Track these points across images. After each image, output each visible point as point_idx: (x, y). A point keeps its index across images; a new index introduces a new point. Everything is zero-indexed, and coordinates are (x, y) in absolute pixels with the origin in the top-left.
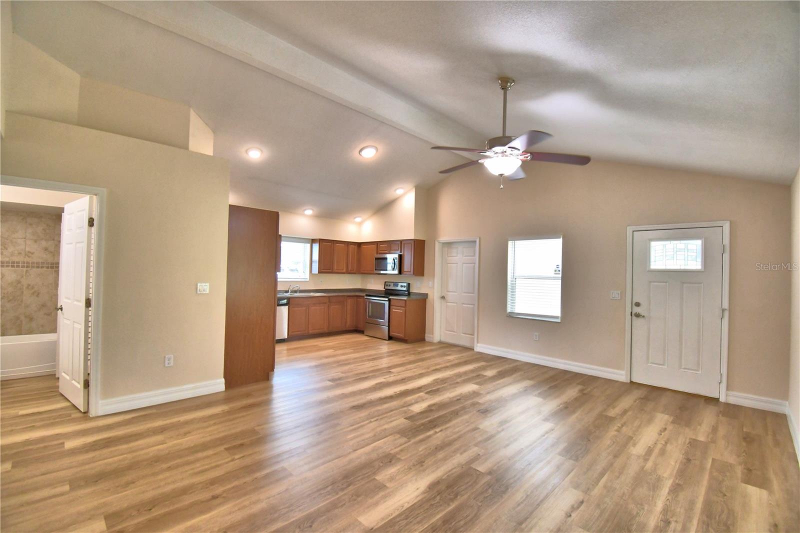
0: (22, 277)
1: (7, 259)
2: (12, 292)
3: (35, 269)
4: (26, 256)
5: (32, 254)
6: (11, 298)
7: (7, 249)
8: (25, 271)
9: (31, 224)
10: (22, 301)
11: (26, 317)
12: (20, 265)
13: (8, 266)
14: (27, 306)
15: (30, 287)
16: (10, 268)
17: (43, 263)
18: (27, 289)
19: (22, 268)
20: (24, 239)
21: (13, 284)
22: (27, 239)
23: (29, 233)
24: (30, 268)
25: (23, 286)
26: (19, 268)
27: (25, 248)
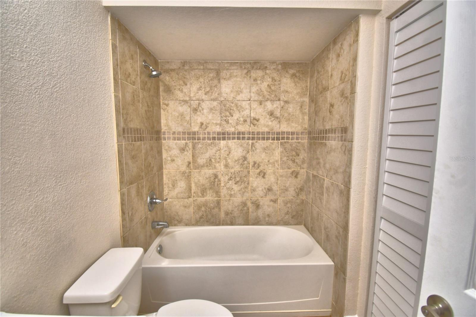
0: (248, 152)
1: (233, 130)
2: (239, 172)
3: (261, 142)
4: (252, 125)
5: (258, 120)
6: (238, 179)
7: (232, 116)
8: (250, 144)
9: (255, 80)
10: (248, 184)
11: (252, 203)
12: (246, 136)
13: (234, 138)
14: (254, 190)
15: (256, 165)
16: (236, 141)
17: (268, 133)
18: (253, 168)
19: (248, 141)
20: (249, 102)
21: (239, 161)
22: (252, 101)
23: (253, 93)
24: (256, 141)
25: (249, 164)
26: (245, 141)
27: (250, 113)
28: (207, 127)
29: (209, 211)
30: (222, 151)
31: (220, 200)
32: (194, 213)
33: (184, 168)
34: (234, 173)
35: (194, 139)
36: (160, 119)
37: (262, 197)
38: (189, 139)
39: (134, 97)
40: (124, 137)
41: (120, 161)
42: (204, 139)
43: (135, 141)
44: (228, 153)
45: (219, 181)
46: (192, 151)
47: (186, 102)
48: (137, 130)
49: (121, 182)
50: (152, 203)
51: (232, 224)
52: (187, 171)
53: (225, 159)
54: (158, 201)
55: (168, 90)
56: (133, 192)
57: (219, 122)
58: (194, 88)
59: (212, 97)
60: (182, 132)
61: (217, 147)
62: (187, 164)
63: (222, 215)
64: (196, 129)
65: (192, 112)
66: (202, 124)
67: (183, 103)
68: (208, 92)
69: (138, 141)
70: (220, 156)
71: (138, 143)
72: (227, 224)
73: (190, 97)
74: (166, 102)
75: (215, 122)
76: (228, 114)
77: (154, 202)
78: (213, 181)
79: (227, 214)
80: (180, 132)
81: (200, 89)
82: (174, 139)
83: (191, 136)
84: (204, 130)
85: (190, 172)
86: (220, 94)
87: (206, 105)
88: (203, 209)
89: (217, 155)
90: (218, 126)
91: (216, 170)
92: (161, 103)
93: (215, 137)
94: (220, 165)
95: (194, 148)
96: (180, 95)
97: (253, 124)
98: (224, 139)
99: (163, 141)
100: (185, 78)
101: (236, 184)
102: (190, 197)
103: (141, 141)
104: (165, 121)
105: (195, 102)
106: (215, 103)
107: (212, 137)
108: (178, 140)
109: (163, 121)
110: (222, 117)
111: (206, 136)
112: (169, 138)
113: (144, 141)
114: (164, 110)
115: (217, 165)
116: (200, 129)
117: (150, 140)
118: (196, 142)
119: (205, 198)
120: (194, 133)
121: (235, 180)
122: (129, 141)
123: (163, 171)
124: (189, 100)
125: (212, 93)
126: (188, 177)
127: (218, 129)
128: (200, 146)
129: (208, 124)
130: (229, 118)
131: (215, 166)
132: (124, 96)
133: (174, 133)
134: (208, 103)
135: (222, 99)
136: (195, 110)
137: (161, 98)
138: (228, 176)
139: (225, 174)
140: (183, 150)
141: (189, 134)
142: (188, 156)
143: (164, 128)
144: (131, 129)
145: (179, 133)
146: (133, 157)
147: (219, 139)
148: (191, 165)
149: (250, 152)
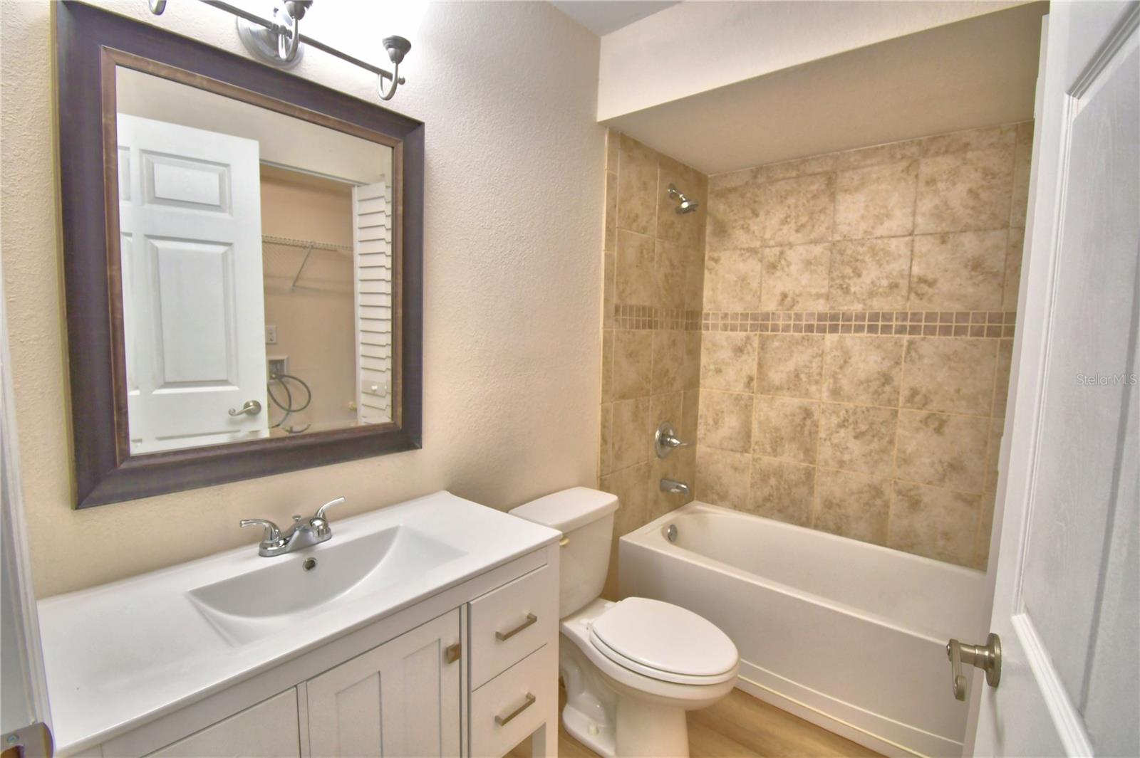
0: (897, 363)
1: (858, 307)
2: (868, 410)
3: (935, 339)
4: (913, 296)
5: (931, 284)
6: (863, 427)
7: (859, 276)
8: (905, 343)
9: (931, 182)
10: (891, 442)
11: (899, 493)
12: (894, 323)
13: (859, 329)
14: (906, 461)
15: (917, 398)
16: (865, 334)
17: (963, 316)
18: (909, 405)
19: (897, 336)
20: (910, 238)
21: (870, 384)
22: (916, 235)
23: (924, 215)
24: (922, 336)
25: (898, 393)
26: (889, 335)
27: (911, 267)
28: (794, 303)
29: (785, 489)
30: (828, 359)
31: (814, 469)
32: (752, 486)
33: (739, 388)
34: (855, 413)
35: (764, 328)
36: (701, 288)
37: (929, 483)
38: (754, 328)
39: (642, 252)
40: (617, 320)
41: (605, 358)
42: (786, 329)
43: (638, 327)
44: (842, 362)
45: (816, 425)
46: (759, 353)
47: (753, 251)
48: (644, 308)
49: (605, 392)
50: (663, 442)
51: (839, 531)
52: (746, 395)
53: (834, 376)
54: (674, 441)
55: (722, 230)
56: (627, 414)
57: (824, 291)
58: (774, 221)
59: (812, 237)
60: (741, 314)
61: (815, 349)
62: (746, 380)
63: (817, 504)
64: (770, 306)
65: (764, 272)
66: (784, 296)
67: (747, 255)
68: (803, 226)
69: (644, 328)
70: (822, 368)
71: (644, 332)
72: (826, 529)
73: (763, 240)
74: (715, 255)
75: (814, 291)
76: (848, 271)
77: (667, 441)
78: (799, 424)
79: (829, 504)
80: (737, 314)
81: (785, 221)
82: (725, 328)
83: (760, 322)
84: (788, 310)
85: (751, 398)
86: (833, 228)
87: (795, 256)
88: (773, 481)
89: (814, 366)
90: (822, 301)
91: (810, 400)
92: (706, 258)
93: (812, 325)
94: (820, 391)
95: (763, 347)
96: (741, 238)
97: (917, 294)
98: (834, 329)
99: (703, 332)
100: (755, 202)
101: (856, 437)
102: (747, 451)
103: (650, 327)
104: (711, 293)
105: (774, 249)
106: (818, 250)
107: (806, 325)
108: (732, 330)
109: (707, 293)
110: (832, 279)
111: (792, 323)
112: (715, 327)
113: (656, 327)
114: (710, 270)
115: (813, 388)
116: (780, 308)
117: (672, 328)
118: (768, 336)
119: (779, 459)
120: (766, 316)
121: (854, 429)
122: (626, 328)
123: (698, 391)
124: (761, 247)
125: (813, 226)
126: (746, 408)
127: (821, 307)
128: (776, 344)
129: (800, 295)
130: (851, 282)
131: (807, 390)
132: (622, 254)
133: (726, 315)
134: (801, 249)
135: (837, 237)
136: (772, 267)
137: (707, 247)
138: (838, 416)
139: (830, 412)
140: (739, 350)
141: (755, 317)
142: (749, 364)
143: (707, 307)
144: (631, 307)
145: (735, 316)
146: (632, 355)
147: (822, 330)
148: (755, 384)
149: (903, 363)
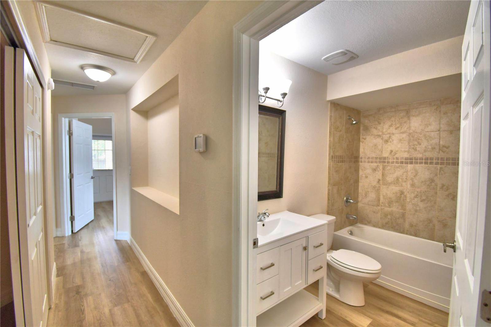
0: (436, 175)
1: (420, 156)
2: (426, 191)
4: (441, 152)
5: (448, 148)
6: (424, 198)
7: (420, 144)
8: (439, 168)
9: (445, 113)
10: (435, 203)
11: (439, 221)
12: (434, 161)
13: (421, 163)
14: (441, 210)
15: (445, 187)
16: (423, 165)
18: (441, 190)
19: (435, 165)
20: (438, 132)
21: (426, 182)
22: (441, 131)
23: (443, 124)
24: (445, 166)
25: (437, 186)
26: (433, 165)
27: (439, 142)
28: (396, 154)
29: (394, 220)
30: (409, 173)
31: (405, 212)
32: (381, 218)
33: (374, 183)
34: (421, 192)
35: (384, 162)
36: (359, 148)
37: (450, 218)
38: (380, 162)
39: (340, 138)
40: (332, 160)
41: (329, 172)
42: (393, 163)
43: (339, 163)
44: (415, 174)
45: (406, 196)
46: (382, 171)
47: (379, 136)
48: (340, 156)
49: (329, 183)
50: (347, 201)
51: (416, 235)
52: (377, 186)
53: (412, 179)
54: (351, 201)
55: (367, 129)
56: (335, 191)
57: (407, 150)
58: (386, 126)
59: (401, 131)
60: (375, 157)
61: (404, 169)
62: (377, 180)
63: (407, 226)
64: (385, 155)
65: (383, 143)
66: (392, 151)
67: (377, 137)
68: (398, 127)
69: (341, 162)
70: (407, 177)
71: (340, 164)
72: (411, 235)
73: (383, 132)
74: (364, 137)
75: (403, 150)
76: (416, 143)
77: (348, 201)
78: (399, 197)
79: (411, 225)
80: (373, 157)
81: (391, 126)
82: (369, 162)
83: (382, 160)
84: (393, 156)
85: (380, 187)
86: (409, 128)
87: (395, 138)
88: (389, 217)
89: (404, 176)
90: (406, 153)
91: (403, 188)
92: (361, 138)
93: (403, 161)
94: (407, 184)
95: (384, 169)
96: (375, 132)
97: (442, 151)
98: (411, 163)
99: (360, 164)
100: (379, 119)
101: (421, 201)
102: (378, 206)
103: (342, 162)
104: (363, 150)
105: (387, 135)
106: (404, 135)
107: (400, 161)
108: (371, 163)
109: (361, 150)
110: (410, 146)
111: (395, 160)
112: (365, 162)
113: (344, 162)
114: (362, 142)
115: (404, 184)
116: (390, 155)
117: (350, 162)
118: (386, 165)
119: (391, 209)
120: (385, 158)
121: (420, 198)
122: (335, 163)
123: (359, 184)
124: (382, 134)
125: (402, 128)
126: (378, 191)
127: (406, 155)
128: (389, 168)
129: (397, 151)
130: (417, 147)
131: (402, 184)
132: (334, 139)
133: (369, 158)
134: (397, 135)
135: (411, 131)
136: (387, 141)
137: (361, 134)
138: (414, 193)
139: (411, 192)
140: (375, 170)
141: (380, 158)
142: (379, 175)
143: (361, 155)
144: (337, 156)
145: (372, 158)
146: (337, 171)
147: (407, 163)
148: (381, 182)
149: (438, 175)
